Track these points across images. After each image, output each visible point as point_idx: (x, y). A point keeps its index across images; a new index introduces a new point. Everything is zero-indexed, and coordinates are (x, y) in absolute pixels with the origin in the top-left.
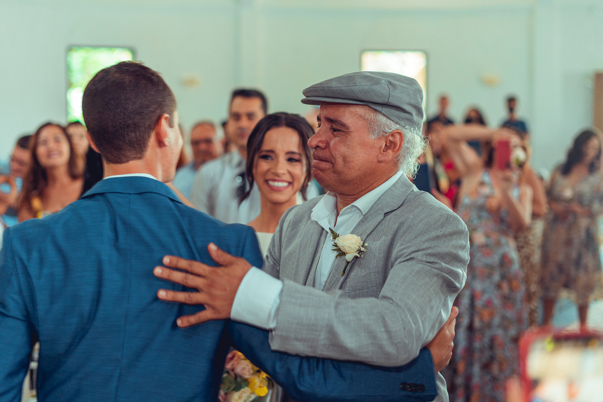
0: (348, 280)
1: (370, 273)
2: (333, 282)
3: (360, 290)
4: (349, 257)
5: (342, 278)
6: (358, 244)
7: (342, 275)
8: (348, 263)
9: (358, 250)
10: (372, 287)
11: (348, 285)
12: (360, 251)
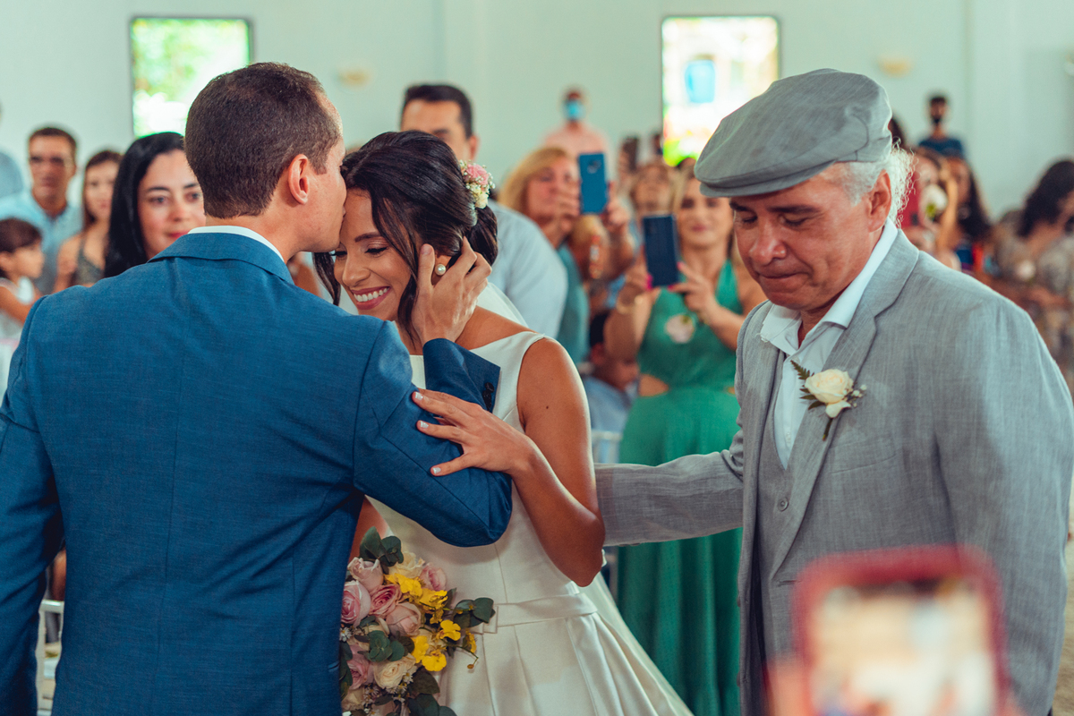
0: (836, 449)
1: (877, 438)
2: (809, 452)
3: (860, 466)
4: (832, 410)
5: (825, 445)
6: (845, 386)
7: (825, 439)
8: (831, 419)
9: (846, 396)
10: (882, 460)
11: (837, 457)
12: (850, 397)
